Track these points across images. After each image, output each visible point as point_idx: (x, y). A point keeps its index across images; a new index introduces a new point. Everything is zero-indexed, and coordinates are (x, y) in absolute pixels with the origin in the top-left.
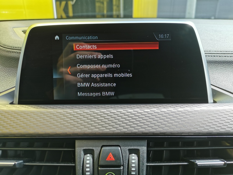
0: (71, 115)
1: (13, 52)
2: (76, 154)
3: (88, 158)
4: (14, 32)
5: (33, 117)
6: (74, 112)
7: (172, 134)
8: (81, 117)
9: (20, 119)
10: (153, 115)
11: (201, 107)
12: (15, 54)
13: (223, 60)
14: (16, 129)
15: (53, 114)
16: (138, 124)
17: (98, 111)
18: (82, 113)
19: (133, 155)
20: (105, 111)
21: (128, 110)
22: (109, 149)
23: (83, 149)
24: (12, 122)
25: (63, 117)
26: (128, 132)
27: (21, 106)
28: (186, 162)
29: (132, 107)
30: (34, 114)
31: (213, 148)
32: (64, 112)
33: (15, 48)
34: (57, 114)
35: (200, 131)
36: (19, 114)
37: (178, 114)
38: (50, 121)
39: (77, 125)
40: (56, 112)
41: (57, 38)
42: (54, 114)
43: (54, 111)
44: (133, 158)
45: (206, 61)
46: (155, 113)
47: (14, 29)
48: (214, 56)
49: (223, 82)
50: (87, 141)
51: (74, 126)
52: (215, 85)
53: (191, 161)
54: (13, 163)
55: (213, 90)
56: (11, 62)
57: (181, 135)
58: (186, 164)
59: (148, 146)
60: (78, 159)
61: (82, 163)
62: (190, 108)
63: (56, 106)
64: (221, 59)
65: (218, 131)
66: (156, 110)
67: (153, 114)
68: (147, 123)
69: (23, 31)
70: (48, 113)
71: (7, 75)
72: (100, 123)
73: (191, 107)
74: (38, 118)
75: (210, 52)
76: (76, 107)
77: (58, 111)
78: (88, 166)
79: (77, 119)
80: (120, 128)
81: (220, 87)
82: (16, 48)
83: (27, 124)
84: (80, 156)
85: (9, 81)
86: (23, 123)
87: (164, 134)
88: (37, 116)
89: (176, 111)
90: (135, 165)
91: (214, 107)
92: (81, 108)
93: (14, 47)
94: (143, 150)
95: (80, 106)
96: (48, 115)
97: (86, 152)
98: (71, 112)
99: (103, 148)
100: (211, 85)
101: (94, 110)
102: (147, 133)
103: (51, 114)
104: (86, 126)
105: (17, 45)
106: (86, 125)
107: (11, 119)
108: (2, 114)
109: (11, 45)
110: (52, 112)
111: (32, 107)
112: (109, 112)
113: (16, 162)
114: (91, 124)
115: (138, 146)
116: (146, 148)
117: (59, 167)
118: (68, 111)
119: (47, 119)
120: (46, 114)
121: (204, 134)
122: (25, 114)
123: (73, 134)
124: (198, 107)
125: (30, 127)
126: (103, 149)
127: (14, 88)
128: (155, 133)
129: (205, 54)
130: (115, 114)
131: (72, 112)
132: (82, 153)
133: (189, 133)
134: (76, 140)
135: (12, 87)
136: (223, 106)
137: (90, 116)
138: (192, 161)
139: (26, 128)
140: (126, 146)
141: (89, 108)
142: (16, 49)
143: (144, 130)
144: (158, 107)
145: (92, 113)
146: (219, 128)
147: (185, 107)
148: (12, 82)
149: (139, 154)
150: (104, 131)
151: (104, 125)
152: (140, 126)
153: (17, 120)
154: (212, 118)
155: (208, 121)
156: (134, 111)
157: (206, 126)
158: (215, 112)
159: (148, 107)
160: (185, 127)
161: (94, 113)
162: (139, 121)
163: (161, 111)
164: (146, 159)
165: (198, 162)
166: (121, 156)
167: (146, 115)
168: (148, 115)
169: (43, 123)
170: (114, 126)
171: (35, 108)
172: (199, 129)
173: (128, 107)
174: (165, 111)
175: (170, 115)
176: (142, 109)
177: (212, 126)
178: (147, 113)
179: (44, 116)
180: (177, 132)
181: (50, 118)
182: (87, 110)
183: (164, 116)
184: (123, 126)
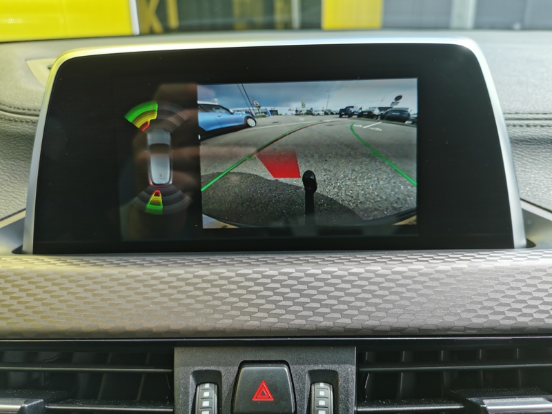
0: (162, 283)
1: (22, 122)
2: (176, 383)
3: (206, 394)
4: (29, 71)
5: (66, 289)
6: (170, 275)
7: (422, 332)
8: (188, 288)
9: (35, 295)
10: (371, 283)
11: (496, 261)
12: (26, 125)
14: (25, 320)
15: (118, 279)
16: (335, 305)
17: (232, 271)
18: (190, 279)
19: (322, 385)
20: (250, 271)
21: (307, 268)
22: (259, 372)
23: (192, 370)
24: (15, 302)
25: (143, 289)
26: (307, 327)
27: (38, 259)
28: (457, 401)
29: (317, 262)
30: (70, 281)
31: (528, 365)
32: (144, 274)
33: (26, 111)
34: (128, 281)
35: (493, 325)
36: (32, 280)
37: (437, 279)
38: (109, 300)
39: (177, 309)
40: (124, 276)
42: (120, 282)
43: (119, 273)
44: (322, 393)
45: (508, 140)
46: (377, 276)
47: (28, 62)
48: (528, 126)
50: (202, 349)
51: (171, 313)
52: (532, 201)
53: (471, 402)
54: (19, 407)
55: (526, 215)
56: (18, 146)
57: (445, 333)
58: (458, 407)
59: (360, 362)
60: (181, 396)
61: (190, 405)
62: (467, 262)
63: (124, 258)
64: (546, 134)
65: (541, 324)
66: (380, 268)
67: (373, 280)
68: (358, 304)
69: (50, 68)
70: (104, 279)
71: (9, 180)
72: (237, 305)
73: (469, 260)
74: (80, 290)
75: (517, 116)
76: (176, 263)
77: (129, 274)
79: (179, 292)
80: (288, 316)
81: (544, 206)
82: (29, 110)
83: (52, 306)
84: (186, 388)
85: (12, 194)
86: (43, 304)
87: (402, 332)
88: (78, 286)
89: (431, 271)
91: (529, 259)
92: (189, 266)
93: (24, 109)
94: (348, 372)
95: (184, 259)
96: (105, 285)
97: (201, 378)
98: (162, 274)
99: (245, 369)
100: (522, 199)
101: (221, 270)
102: (357, 330)
103: (112, 280)
104: (201, 311)
106: (201, 309)
107: (11, 293)
109: (17, 103)
110: (115, 274)
111: (65, 262)
112: (260, 276)
113: (25, 403)
114: (213, 307)
115: (333, 363)
116: (354, 368)
118: (154, 273)
119: (102, 295)
120: (100, 279)
121: (504, 330)
122: (46, 280)
123: (167, 332)
124: (488, 261)
125: (59, 314)
126: (245, 372)
127: (24, 213)
128: (378, 329)
129: (506, 119)
130: (274, 281)
131: (166, 274)
132: (191, 380)
133: (466, 328)
134: (175, 348)
135: (20, 209)
137: (209, 285)
138: (474, 400)
139: (49, 317)
140: (303, 364)
141: (208, 264)
142: (30, 112)
143: (348, 321)
144: (385, 262)
145: (217, 277)
146: (543, 316)
147: (454, 262)
148: (19, 197)
149: (337, 384)
150: (248, 323)
151: (246, 310)
152: (340, 311)
153: (28, 295)
154: (525, 289)
155: (513, 297)
156: (324, 272)
157: (509, 310)
158: (533, 274)
159: (359, 262)
160: (456, 314)
161: (221, 278)
162: (336, 298)
163: (394, 273)
164: (354, 398)
165: (490, 405)
166: (291, 390)
167: (354, 281)
168: (359, 283)
169: (93, 303)
170: (274, 312)
171: (72, 264)
172: (492, 317)
173: (308, 262)
174: (404, 272)
175: (415, 282)
176: (344, 267)
177: (525, 311)
178: (356, 278)
179: (95, 286)
180: (435, 328)
181: (111, 292)
182: (203, 270)
183: (401, 285)
184: (295, 312)
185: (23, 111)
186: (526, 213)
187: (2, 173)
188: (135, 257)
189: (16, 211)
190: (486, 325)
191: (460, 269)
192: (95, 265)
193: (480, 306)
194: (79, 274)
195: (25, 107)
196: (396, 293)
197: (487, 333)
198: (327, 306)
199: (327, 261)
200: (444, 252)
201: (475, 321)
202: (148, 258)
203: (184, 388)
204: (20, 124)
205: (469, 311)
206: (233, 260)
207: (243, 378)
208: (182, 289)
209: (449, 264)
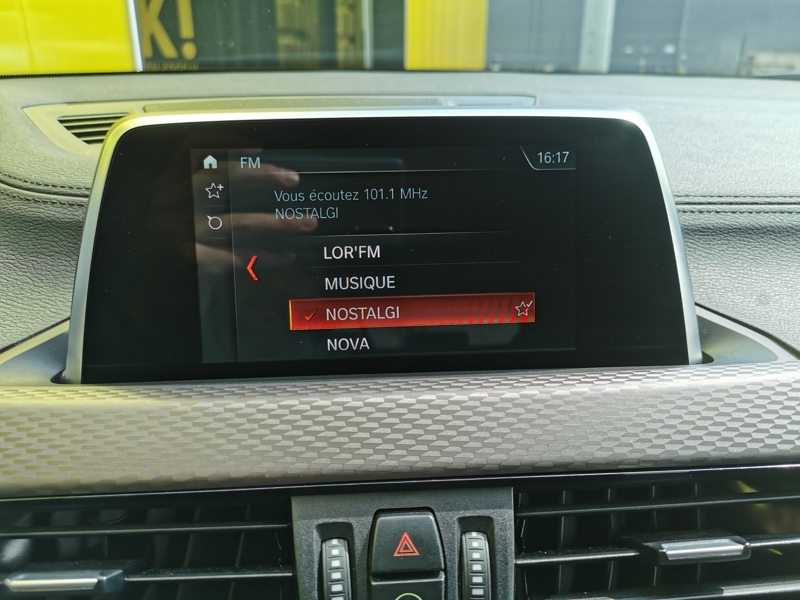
0: (271, 417)
2: (297, 539)
3: (335, 552)
5: (147, 428)
6: (281, 407)
7: (588, 467)
8: (305, 423)
9: (105, 437)
10: (528, 411)
11: (670, 380)
12: (52, 208)
13: (727, 223)
14: (94, 470)
15: (214, 414)
16: (486, 438)
17: (359, 400)
18: (307, 411)
19: (474, 534)
20: (381, 400)
21: (450, 394)
22: (399, 522)
23: (316, 523)
24: (78, 447)
25: (248, 426)
26: (455, 466)
27: (99, 391)
28: (630, 548)
29: (461, 387)
30: (150, 418)
31: (710, 502)
32: (248, 406)
34: (227, 415)
35: (670, 456)
36: (98, 418)
37: (604, 404)
38: (206, 440)
39: (293, 449)
40: (222, 409)
41: (210, 165)
42: (217, 416)
43: (215, 405)
44: (475, 544)
45: (680, 230)
46: (535, 401)
47: (25, 110)
48: (701, 212)
49: (730, 294)
50: (327, 497)
51: (287, 454)
52: (707, 305)
53: (647, 547)
54: (95, 580)
55: (702, 322)
56: (41, 236)
57: (616, 468)
58: (633, 554)
60: (304, 556)
61: (316, 567)
62: (638, 382)
64: (722, 221)
65: (723, 454)
66: (537, 392)
67: (529, 407)
68: (515, 436)
69: (61, 122)
70: (197, 414)
71: (31, 282)
72: (368, 441)
73: (641, 380)
74: (165, 428)
76: (285, 391)
77: (228, 407)
78: (336, 576)
79: (294, 428)
80: (431, 453)
81: (721, 311)
83: (130, 451)
84: (310, 546)
85: (38, 302)
86: (117, 449)
87: (566, 467)
88: (162, 424)
89: (597, 394)
90: (483, 566)
91: (709, 378)
92: (303, 394)
94: (505, 517)
95: (296, 386)
96: (197, 421)
97: (327, 532)
98: (270, 406)
99: (381, 519)
100: (697, 304)
101: (345, 399)
102: (516, 467)
103: (207, 415)
104: (324, 451)
105: (57, 178)
106: (324, 448)
107: (72, 436)
108: (42, 419)
109: (35, 177)
110: (209, 408)
111: (139, 393)
112: (393, 405)
113: (102, 574)
114: (339, 445)
115: (487, 508)
116: (511, 512)
117: (233, 583)
118: (261, 405)
119: (195, 434)
120: (191, 414)
121: (683, 462)
122: (118, 417)
123: (283, 478)
124: (662, 380)
125: (140, 460)
126: (382, 522)
128: (539, 465)
130: (411, 411)
131: (275, 406)
132: (315, 535)
133: (640, 461)
134: (293, 498)
135: (53, 323)
136: (734, 375)
137: (332, 418)
138: (650, 544)
140: (451, 510)
141: (327, 392)
142: (55, 190)
143: (503, 456)
145: (340, 408)
146: (727, 444)
147: (623, 382)
149: (493, 532)
150: (383, 464)
151: (381, 447)
152: (493, 445)
153: (96, 438)
154: (705, 414)
155: (693, 422)
156: (471, 399)
157: (688, 439)
158: (714, 395)
159: (512, 384)
160: (628, 445)
161: (346, 409)
162: (488, 429)
163: (554, 397)
164: (513, 547)
165: (669, 549)
166: (439, 542)
167: (508, 409)
168: (513, 410)
169: (184, 444)
170: (413, 448)
172: (669, 447)
173: (450, 386)
174: (567, 396)
175: (580, 408)
176: (495, 392)
177: (706, 439)
178: (510, 405)
179: (185, 424)
180: (604, 461)
181: (206, 430)
182: (322, 399)
183: (563, 412)
184: (440, 448)
186: (700, 320)
187: (21, 273)
190: (663, 457)
191: (632, 391)
192: (180, 396)
193: (655, 435)
195: (47, 182)
196: (558, 422)
197: (664, 466)
198: (477, 439)
199: (473, 384)
200: (609, 371)
201: (651, 452)
203: (307, 546)
204: (43, 206)
205: (643, 441)
206: (357, 386)
207: (380, 530)
208: (297, 424)
209: (618, 385)
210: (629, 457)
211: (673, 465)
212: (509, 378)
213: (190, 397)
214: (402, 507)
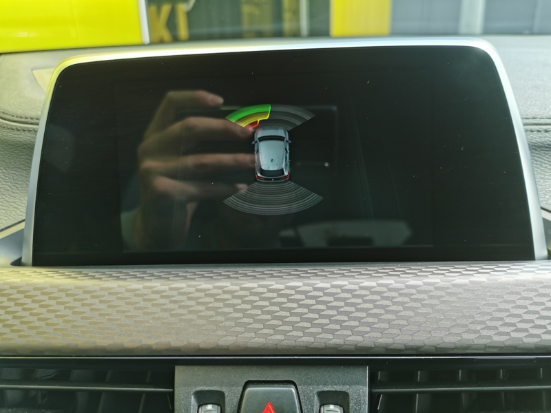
0: (162, 297)
1: (24, 130)
2: (177, 404)
4: (34, 81)
5: (64, 303)
6: (171, 289)
7: (439, 351)
8: (190, 303)
9: (31, 309)
10: (384, 298)
11: (517, 274)
12: (28, 134)
14: (20, 336)
15: (117, 293)
16: (345, 321)
17: (237, 285)
18: (192, 293)
19: (332, 407)
20: (255, 285)
21: (315, 282)
22: (265, 393)
23: (194, 390)
24: (10, 317)
25: (142, 304)
26: (316, 345)
27: (35, 272)
29: (326, 276)
30: (67, 295)
32: (144, 288)
33: (29, 120)
34: (127, 295)
35: (516, 343)
36: (28, 294)
37: (454, 294)
38: (108, 315)
39: (178, 325)
40: (123, 290)
42: (119, 296)
43: (119, 286)
45: (527, 147)
46: (390, 290)
47: (34, 71)
48: (546, 131)
50: (205, 367)
55: (547, 224)
56: (20, 155)
59: (373, 382)
62: (486, 275)
63: (124, 271)
66: (393, 282)
67: (385, 295)
68: (370, 320)
70: (102, 293)
71: (10, 190)
72: (241, 321)
73: (489, 273)
74: (77, 304)
75: (534, 121)
76: (177, 276)
77: (129, 288)
79: (180, 307)
80: (295, 333)
82: (32, 119)
83: (48, 321)
84: (188, 410)
85: (13, 204)
86: (39, 319)
87: (417, 351)
88: (75, 300)
89: (448, 284)
92: (191, 279)
93: (26, 118)
94: (360, 393)
95: (187, 272)
96: (103, 299)
97: (203, 398)
98: (163, 288)
99: (249, 390)
100: (542, 208)
101: (224, 284)
102: (371, 348)
103: (111, 294)
104: (204, 328)
106: (203, 325)
107: (7, 307)
109: (20, 112)
110: (114, 288)
111: (63, 274)
112: (265, 290)
114: (216, 323)
115: (344, 384)
116: (367, 389)
118: (155, 287)
119: (99, 310)
120: (99, 293)
121: (528, 349)
122: (43, 294)
123: (167, 350)
124: (508, 273)
125: (55, 330)
126: (250, 392)
127: (24, 223)
128: (391, 347)
129: (525, 124)
130: (280, 296)
131: (166, 288)
132: (193, 401)
133: (486, 347)
134: (176, 367)
135: (20, 220)
137: (212, 300)
139: (45, 333)
140: (311, 384)
141: (212, 277)
142: (32, 121)
143: (359, 338)
144: (398, 275)
145: (220, 291)
147: (472, 275)
148: (20, 207)
149: (349, 406)
150: (253, 341)
151: (251, 326)
152: (351, 328)
153: (24, 309)
155: (537, 312)
156: (333, 286)
157: (532, 327)
159: (371, 275)
160: (475, 331)
161: (225, 292)
162: (346, 313)
163: (408, 287)
167: (366, 296)
168: (370, 297)
169: (90, 318)
170: (280, 328)
171: (70, 277)
172: (514, 335)
173: (316, 275)
174: (419, 286)
175: (431, 297)
176: (355, 280)
178: (368, 293)
179: (93, 301)
180: (453, 346)
181: (109, 306)
182: (205, 284)
183: (416, 300)
184: (303, 329)
185: (26, 120)
186: (545, 221)
187: (4, 183)
188: (136, 270)
189: (16, 222)
190: (508, 343)
191: (480, 283)
192: (93, 278)
193: (501, 323)
194: (77, 288)
195: (27, 116)
196: (411, 309)
197: (509, 351)
198: (336, 322)
199: (337, 274)
200: (460, 265)
201: (496, 338)
202: (149, 271)
203: (185, 410)
204: (23, 133)
205: (489, 328)
206: (237, 273)
208: (183, 304)
209: (467, 277)
210: (475, 342)
211: (517, 351)
212: (369, 268)
213: (101, 278)
214: (268, 379)
